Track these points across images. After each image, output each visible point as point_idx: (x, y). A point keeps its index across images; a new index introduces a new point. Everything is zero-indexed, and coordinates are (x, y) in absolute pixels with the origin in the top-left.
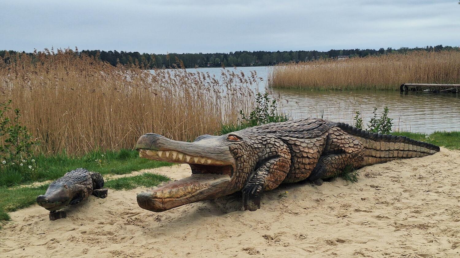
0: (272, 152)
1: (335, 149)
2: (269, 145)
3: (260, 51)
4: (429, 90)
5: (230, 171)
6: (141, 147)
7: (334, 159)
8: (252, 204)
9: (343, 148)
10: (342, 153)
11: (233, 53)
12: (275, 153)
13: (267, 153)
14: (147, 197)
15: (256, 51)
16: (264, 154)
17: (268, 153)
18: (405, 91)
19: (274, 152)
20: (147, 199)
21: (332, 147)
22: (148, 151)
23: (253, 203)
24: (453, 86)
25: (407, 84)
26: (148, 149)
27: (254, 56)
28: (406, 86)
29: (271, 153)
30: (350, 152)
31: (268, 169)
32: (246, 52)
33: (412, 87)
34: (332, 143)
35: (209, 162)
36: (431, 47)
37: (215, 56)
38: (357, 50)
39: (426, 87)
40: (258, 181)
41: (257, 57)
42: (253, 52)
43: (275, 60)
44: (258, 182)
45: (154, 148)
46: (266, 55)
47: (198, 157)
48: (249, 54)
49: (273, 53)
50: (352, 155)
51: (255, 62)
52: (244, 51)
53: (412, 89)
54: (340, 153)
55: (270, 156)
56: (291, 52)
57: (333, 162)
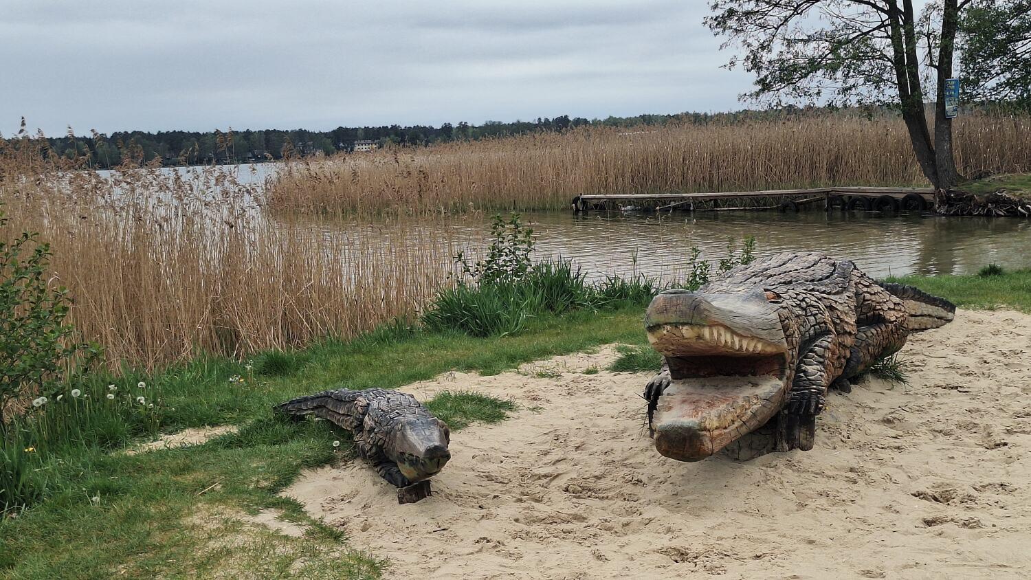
0: (818, 324)
1: (868, 314)
2: (812, 309)
3: (175, 131)
4: (633, 207)
5: (777, 367)
6: (667, 321)
7: (871, 336)
8: (807, 435)
9: (882, 313)
10: (880, 322)
11: (109, 137)
12: (823, 325)
13: (811, 326)
14: (689, 429)
15: (163, 131)
16: (807, 328)
17: (813, 326)
18: (582, 210)
19: (822, 323)
20: (691, 433)
21: (863, 311)
22: (686, 327)
23: (808, 433)
24: (683, 197)
25: (586, 196)
26: (684, 324)
27: (161, 144)
28: (584, 201)
29: (817, 327)
30: (893, 319)
31: (822, 360)
32: (141, 133)
33: (595, 202)
34: (862, 303)
35: (760, 347)
36: (547, 120)
37: (62, 144)
38: (394, 128)
39: (629, 202)
40: (814, 385)
41: (168, 146)
42: (156, 134)
43: (211, 152)
44: (814, 389)
45: (698, 321)
46: (189, 141)
47: (747, 337)
48: (147, 139)
49: (205, 135)
50: (895, 326)
51: (164, 157)
52: (134, 132)
53: (596, 206)
54: (876, 324)
55: (817, 331)
56: (248, 134)
57: (870, 341)
